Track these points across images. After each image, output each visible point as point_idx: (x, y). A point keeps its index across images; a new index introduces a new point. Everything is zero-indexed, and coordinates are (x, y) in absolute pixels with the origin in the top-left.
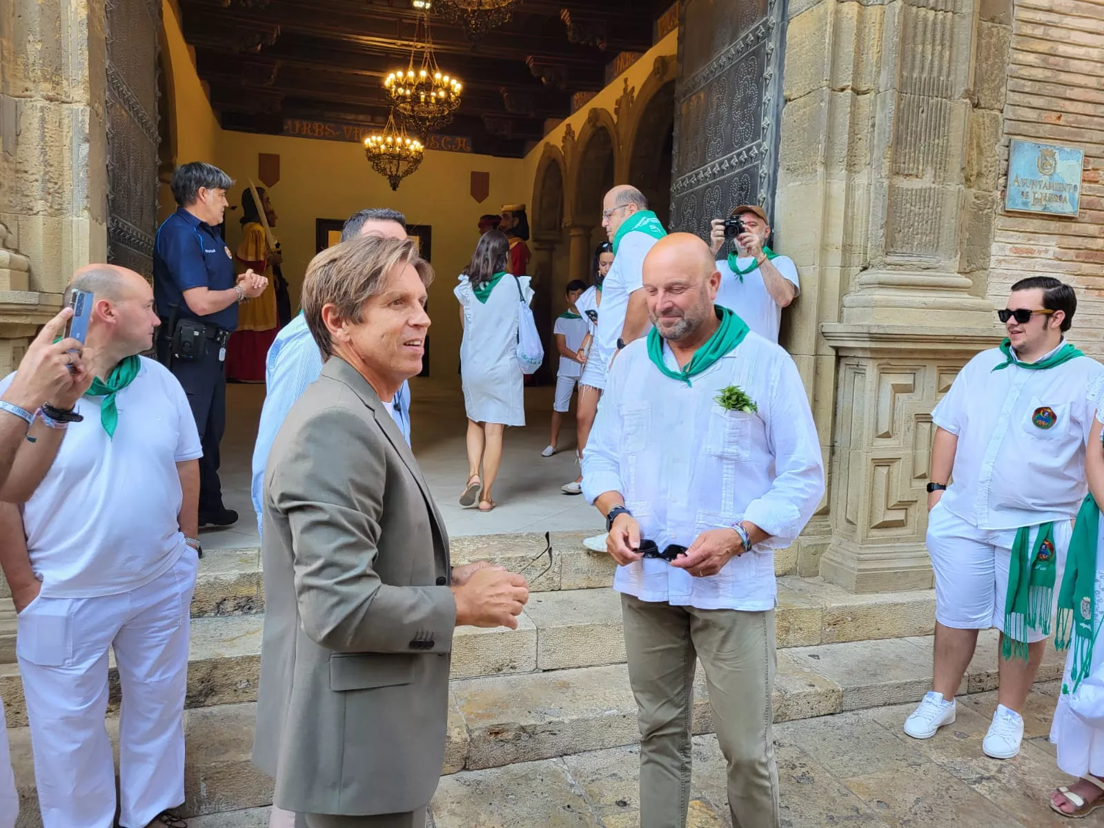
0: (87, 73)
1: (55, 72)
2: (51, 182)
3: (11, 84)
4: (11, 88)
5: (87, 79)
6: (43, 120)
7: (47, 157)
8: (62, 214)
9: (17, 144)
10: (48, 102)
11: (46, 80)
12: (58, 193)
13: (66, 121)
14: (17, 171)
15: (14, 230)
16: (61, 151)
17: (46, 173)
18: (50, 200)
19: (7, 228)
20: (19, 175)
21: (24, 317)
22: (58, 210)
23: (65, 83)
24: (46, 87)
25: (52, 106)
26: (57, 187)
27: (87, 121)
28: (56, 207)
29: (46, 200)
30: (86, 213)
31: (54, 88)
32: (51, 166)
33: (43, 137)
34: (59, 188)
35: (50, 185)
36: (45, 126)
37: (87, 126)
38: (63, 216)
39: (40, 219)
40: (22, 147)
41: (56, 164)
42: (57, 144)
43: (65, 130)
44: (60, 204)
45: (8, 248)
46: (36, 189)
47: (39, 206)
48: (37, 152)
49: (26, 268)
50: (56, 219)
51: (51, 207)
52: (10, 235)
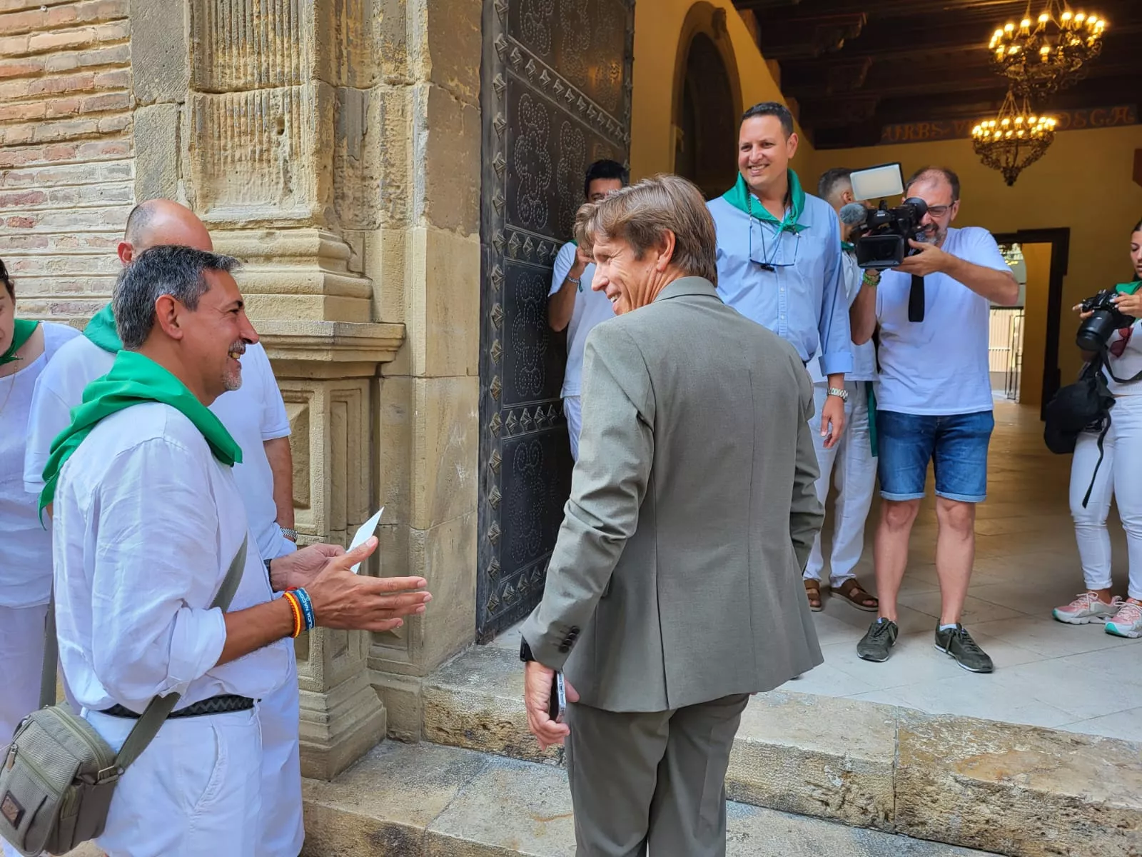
0: (426, 40)
1: (398, 48)
2: (392, 186)
3: (358, 74)
4: (358, 79)
5: (427, 47)
6: (384, 110)
7: (388, 156)
8: (405, 224)
9: (363, 146)
10: (390, 87)
11: (388, 59)
12: (401, 199)
13: (409, 108)
14: (364, 179)
15: (359, 249)
16: (404, 148)
17: (387, 175)
18: (391, 209)
19: (350, 248)
20: (366, 183)
22: (401, 220)
23: (409, 58)
24: (388, 67)
25: (394, 91)
26: (399, 191)
27: (426, 101)
28: (398, 217)
29: (387, 209)
30: (424, 220)
31: (397, 68)
32: (393, 165)
33: (384, 131)
34: (402, 193)
35: (391, 190)
36: (387, 117)
37: (426, 108)
38: (405, 228)
39: (380, 232)
40: (368, 149)
41: (398, 163)
42: (399, 138)
43: (409, 118)
44: (402, 213)
45: (352, 272)
46: (377, 198)
47: (380, 216)
48: (378, 151)
49: (367, 294)
50: (398, 231)
51: (392, 217)
52: (354, 255)
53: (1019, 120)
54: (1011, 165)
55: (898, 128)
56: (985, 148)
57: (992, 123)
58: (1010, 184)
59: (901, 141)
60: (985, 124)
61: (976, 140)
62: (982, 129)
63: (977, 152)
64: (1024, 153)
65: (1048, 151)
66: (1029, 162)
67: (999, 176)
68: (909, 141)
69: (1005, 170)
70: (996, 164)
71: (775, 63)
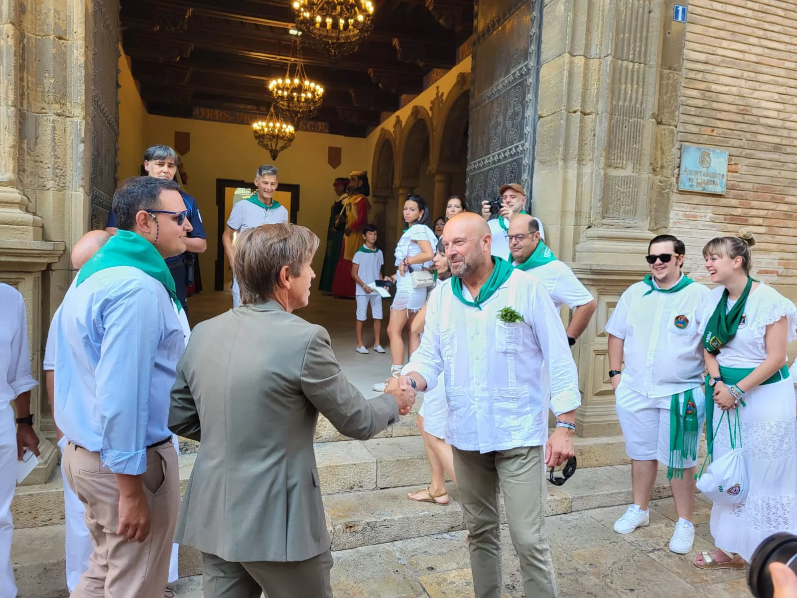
0: (83, 98)
1: (62, 97)
2: (58, 169)
3: (33, 105)
4: (33, 108)
5: (84, 102)
6: (54, 128)
7: (56, 153)
8: (65, 189)
9: (36, 144)
10: (57, 117)
11: (56, 102)
12: (63, 176)
13: (68, 129)
14: (36, 162)
15: (33, 200)
16: (65, 148)
17: (55, 163)
18: (58, 181)
19: (28, 198)
20: (37, 164)
21: (43, 258)
22: (62, 187)
23: (68, 104)
24: (56, 107)
25: (60, 119)
26: (62, 172)
27: (83, 129)
28: (61, 185)
29: (55, 181)
30: (81, 189)
31: (61, 108)
32: (59, 158)
33: (54, 140)
34: (64, 172)
35: (58, 171)
36: (56, 132)
37: (83, 133)
38: (65, 191)
39: (51, 192)
40: (39, 146)
41: (62, 157)
42: (62, 144)
43: (68, 135)
44: (64, 183)
45: (29, 212)
46: (49, 173)
47: (50, 184)
48: (49, 149)
49: (41, 225)
50: (61, 193)
51: (58, 185)
52: (30, 203)
53: (278, 125)
54: (274, 148)
55: (203, 110)
56: (259, 136)
57: (264, 124)
58: (274, 159)
59: (204, 119)
60: (260, 123)
61: (256, 132)
62: (257, 125)
63: (256, 138)
64: (281, 143)
65: (293, 143)
66: (283, 148)
67: (268, 154)
68: (210, 120)
69: (271, 151)
70: (266, 146)
71: (129, 57)
